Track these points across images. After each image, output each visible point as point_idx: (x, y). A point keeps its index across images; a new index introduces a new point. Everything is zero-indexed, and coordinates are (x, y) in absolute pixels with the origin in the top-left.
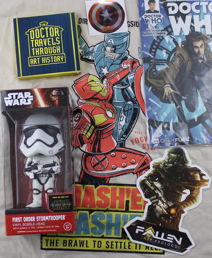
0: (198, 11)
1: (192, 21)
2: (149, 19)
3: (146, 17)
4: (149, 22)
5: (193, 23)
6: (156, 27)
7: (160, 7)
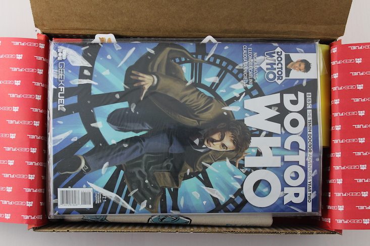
0: (287, 146)
1: (270, 134)
2: (275, 58)
3: (278, 55)
4: (270, 58)
5: (266, 136)
6: (260, 69)
7: (296, 79)
